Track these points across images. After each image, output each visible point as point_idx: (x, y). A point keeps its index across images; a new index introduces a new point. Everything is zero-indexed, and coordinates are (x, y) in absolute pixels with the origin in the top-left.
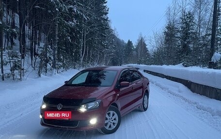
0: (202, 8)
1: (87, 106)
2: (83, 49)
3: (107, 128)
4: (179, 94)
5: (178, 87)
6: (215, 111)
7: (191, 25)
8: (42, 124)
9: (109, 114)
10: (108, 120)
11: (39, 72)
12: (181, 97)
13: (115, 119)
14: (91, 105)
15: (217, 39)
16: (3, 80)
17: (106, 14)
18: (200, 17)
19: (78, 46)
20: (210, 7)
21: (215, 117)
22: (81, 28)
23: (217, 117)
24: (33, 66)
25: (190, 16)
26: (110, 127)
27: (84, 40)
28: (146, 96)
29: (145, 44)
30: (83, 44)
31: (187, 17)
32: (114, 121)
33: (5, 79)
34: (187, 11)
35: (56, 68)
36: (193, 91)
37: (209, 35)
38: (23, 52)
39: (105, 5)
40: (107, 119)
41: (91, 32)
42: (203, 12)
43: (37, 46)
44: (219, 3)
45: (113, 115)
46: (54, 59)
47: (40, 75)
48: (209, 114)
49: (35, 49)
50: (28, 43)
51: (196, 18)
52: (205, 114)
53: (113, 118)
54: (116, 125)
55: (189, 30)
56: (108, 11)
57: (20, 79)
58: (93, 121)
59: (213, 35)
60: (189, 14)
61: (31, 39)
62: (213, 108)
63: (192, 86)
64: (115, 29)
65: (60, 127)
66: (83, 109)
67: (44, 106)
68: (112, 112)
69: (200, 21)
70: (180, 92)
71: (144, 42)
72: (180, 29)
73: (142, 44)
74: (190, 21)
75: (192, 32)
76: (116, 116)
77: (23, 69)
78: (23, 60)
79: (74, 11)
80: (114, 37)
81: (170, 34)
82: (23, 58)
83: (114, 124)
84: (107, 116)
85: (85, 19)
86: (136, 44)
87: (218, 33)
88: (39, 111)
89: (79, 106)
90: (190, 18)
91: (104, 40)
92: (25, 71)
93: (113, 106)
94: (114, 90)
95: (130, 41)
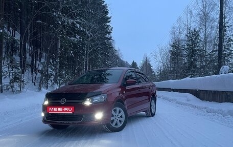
0: (207, 26)
1: (93, 100)
2: (86, 67)
3: (113, 125)
4: (188, 102)
5: (186, 97)
6: (226, 112)
7: (197, 43)
8: (45, 121)
9: (115, 111)
10: (115, 117)
11: (40, 86)
12: (189, 105)
13: (121, 117)
14: (97, 99)
15: (225, 55)
16: (2, 92)
17: (109, 33)
18: (205, 34)
19: (81, 63)
20: (216, 23)
21: (226, 117)
22: (84, 44)
23: (228, 116)
24: (34, 81)
25: (196, 34)
26: (116, 124)
27: (87, 57)
28: (153, 101)
29: (150, 65)
30: (86, 62)
31: (193, 34)
32: (121, 119)
33: (3, 91)
34: (192, 29)
35: (57, 83)
36: (202, 99)
37: (216, 51)
38: (24, 67)
39: (108, 24)
40: (113, 116)
41: (94, 50)
42: (209, 30)
43: (38, 62)
44: (225, 18)
45: (120, 112)
46: (56, 74)
47: (40, 89)
48: (220, 115)
49: (36, 65)
50: (28, 58)
51: (202, 36)
52: (216, 117)
53: (120, 115)
54: (122, 123)
55: (194, 47)
56: (111, 30)
57: (20, 91)
58: (99, 116)
59: (220, 50)
60: (195, 31)
61: (32, 55)
62: (223, 109)
63: (201, 94)
64: (119, 50)
65: (63, 123)
66: (88, 103)
67: (46, 103)
68: (118, 109)
69: (206, 38)
70: (188, 101)
71: (149, 63)
72: (186, 47)
73: (147, 65)
74: (195, 39)
75: (198, 50)
76: (122, 113)
77: (23, 81)
78: (23, 75)
79: (77, 28)
80: (118, 58)
81: (175, 52)
82: (23, 73)
83: (120, 121)
84: (113, 112)
85: (87, 35)
86: (141, 65)
87: (225, 48)
88: (41, 109)
89: (84, 99)
90: (195, 35)
91: (108, 60)
92: (25, 83)
93: (120, 102)
94: (120, 87)
95: (135, 62)
